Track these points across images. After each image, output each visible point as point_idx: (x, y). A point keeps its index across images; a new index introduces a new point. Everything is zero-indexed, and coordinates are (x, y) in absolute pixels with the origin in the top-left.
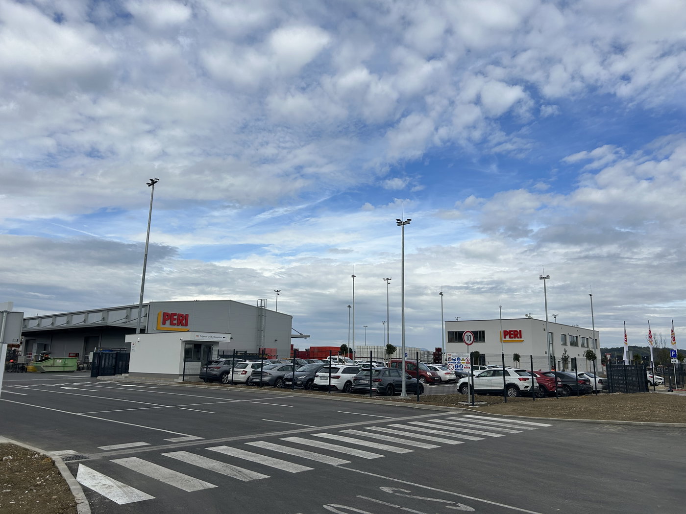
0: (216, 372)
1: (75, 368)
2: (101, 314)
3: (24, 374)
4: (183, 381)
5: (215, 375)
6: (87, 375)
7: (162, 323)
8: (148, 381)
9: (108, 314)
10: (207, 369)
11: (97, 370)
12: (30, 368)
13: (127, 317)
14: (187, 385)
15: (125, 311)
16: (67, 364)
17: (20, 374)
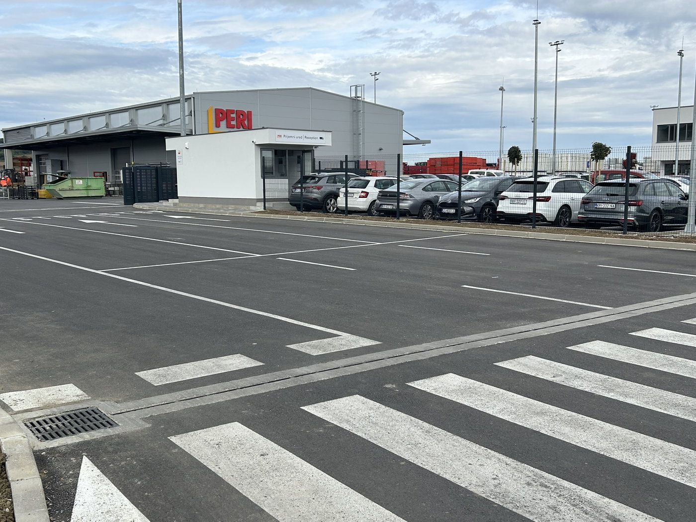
0: (316, 194)
1: (102, 193)
2: (127, 114)
3: (36, 201)
4: (265, 208)
5: (315, 199)
6: (119, 202)
7: (214, 125)
8: (211, 210)
9: (137, 115)
10: (302, 190)
11: (132, 195)
12: (43, 193)
13: (164, 117)
14: (272, 216)
15: (159, 109)
16: (91, 186)
17: (30, 202)
